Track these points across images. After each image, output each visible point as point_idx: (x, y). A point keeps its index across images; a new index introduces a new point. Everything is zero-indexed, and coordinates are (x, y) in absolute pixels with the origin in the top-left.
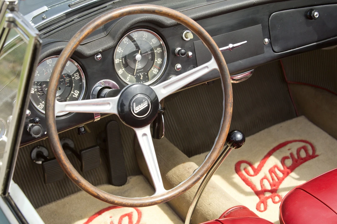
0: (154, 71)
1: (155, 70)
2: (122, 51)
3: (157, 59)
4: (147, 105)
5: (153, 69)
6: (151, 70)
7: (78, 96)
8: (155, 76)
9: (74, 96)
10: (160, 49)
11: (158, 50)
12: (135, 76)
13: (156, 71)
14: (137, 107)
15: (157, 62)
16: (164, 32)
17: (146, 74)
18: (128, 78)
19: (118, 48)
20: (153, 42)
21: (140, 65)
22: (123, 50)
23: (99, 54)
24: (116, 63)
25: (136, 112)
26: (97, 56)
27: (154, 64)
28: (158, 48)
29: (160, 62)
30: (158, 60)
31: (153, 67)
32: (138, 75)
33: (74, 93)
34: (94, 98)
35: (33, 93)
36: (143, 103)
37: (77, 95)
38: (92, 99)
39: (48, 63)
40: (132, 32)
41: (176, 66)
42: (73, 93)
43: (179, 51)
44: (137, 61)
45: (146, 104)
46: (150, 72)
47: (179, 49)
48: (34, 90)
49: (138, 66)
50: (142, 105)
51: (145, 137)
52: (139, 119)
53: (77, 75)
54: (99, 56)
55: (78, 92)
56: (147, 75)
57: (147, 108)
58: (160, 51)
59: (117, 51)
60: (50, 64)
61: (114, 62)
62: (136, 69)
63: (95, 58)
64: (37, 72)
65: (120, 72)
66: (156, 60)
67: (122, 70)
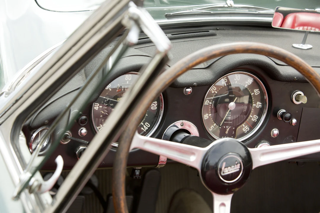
0: (244, 128)
1: (246, 127)
2: (216, 92)
3: (253, 115)
4: (238, 170)
5: (244, 126)
6: (241, 126)
7: (147, 130)
8: (243, 134)
9: (142, 128)
10: (261, 104)
11: (257, 104)
12: (220, 128)
13: (247, 129)
14: (226, 169)
15: (251, 118)
16: (273, 85)
17: (234, 128)
18: (211, 127)
19: (213, 88)
20: (254, 93)
21: (230, 115)
22: (218, 92)
23: (191, 88)
24: (205, 104)
25: (222, 174)
26: (187, 89)
27: (248, 120)
28: (258, 102)
29: (255, 120)
30: (253, 117)
31: (245, 123)
32: (224, 127)
33: (144, 126)
34: (167, 140)
35: (97, 109)
36: (234, 166)
37: (147, 128)
38: (164, 139)
39: (127, 78)
40: (234, 74)
41: (273, 131)
42: (143, 124)
43: (284, 113)
44: (229, 110)
45: (237, 168)
46: (239, 127)
47: (284, 111)
48: (99, 107)
49: (228, 116)
50: (233, 168)
51: (222, 207)
52: (223, 184)
53: (155, 104)
54: (189, 90)
55: (148, 126)
56: (235, 130)
57: (237, 174)
58: (259, 106)
59: (211, 90)
60: (128, 80)
61: (203, 103)
62: (225, 120)
63: (184, 91)
64: (109, 86)
65: (206, 116)
66: (251, 116)
67: (208, 115)
